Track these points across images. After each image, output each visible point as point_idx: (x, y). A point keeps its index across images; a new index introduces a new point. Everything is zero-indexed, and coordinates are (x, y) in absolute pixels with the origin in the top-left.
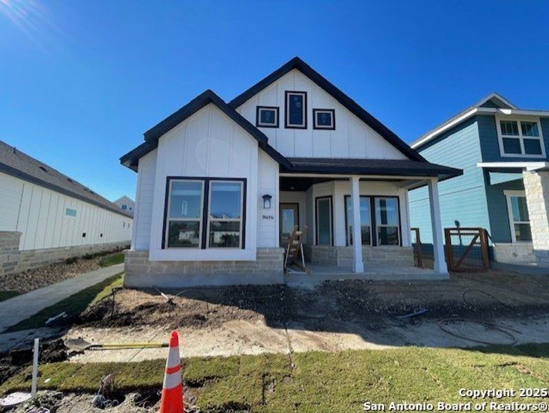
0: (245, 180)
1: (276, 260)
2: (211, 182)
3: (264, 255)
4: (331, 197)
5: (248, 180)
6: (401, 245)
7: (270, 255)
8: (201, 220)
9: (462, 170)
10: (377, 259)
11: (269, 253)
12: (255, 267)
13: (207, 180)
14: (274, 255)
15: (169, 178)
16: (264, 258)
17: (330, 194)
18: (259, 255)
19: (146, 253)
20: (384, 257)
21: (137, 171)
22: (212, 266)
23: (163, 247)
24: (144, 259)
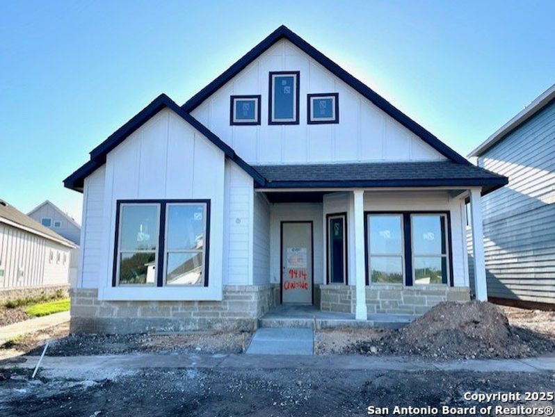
0: (208, 202)
1: (248, 301)
2: (168, 204)
3: (233, 294)
4: (345, 214)
5: (212, 202)
6: (452, 285)
7: (240, 294)
8: (157, 252)
9: (507, 178)
10: (411, 305)
11: (239, 292)
12: (222, 309)
13: (163, 203)
14: (245, 294)
15: (119, 202)
16: (233, 298)
17: (342, 210)
18: (227, 294)
19: (95, 293)
20: (422, 301)
21: (82, 192)
22: (171, 308)
23: (114, 285)
24: (93, 299)
